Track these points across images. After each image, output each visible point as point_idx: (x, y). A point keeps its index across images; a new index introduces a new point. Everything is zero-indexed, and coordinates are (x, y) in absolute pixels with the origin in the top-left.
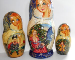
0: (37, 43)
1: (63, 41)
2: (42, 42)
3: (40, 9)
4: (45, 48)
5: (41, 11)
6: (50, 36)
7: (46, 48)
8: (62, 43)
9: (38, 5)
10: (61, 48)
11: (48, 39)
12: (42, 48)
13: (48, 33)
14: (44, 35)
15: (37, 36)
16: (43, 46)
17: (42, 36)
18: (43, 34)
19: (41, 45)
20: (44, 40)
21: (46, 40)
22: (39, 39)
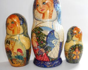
0: (37, 49)
1: (77, 47)
2: (41, 47)
3: (40, 10)
4: (45, 56)
5: (41, 12)
6: (51, 41)
7: (47, 55)
8: (77, 50)
9: (38, 5)
10: (76, 55)
11: (49, 45)
12: (43, 54)
13: (48, 38)
14: (44, 40)
15: (36, 40)
16: (43, 53)
17: (41, 41)
18: (42, 38)
19: (41, 51)
20: (43, 46)
21: (46, 45)
22: (38, 44)
